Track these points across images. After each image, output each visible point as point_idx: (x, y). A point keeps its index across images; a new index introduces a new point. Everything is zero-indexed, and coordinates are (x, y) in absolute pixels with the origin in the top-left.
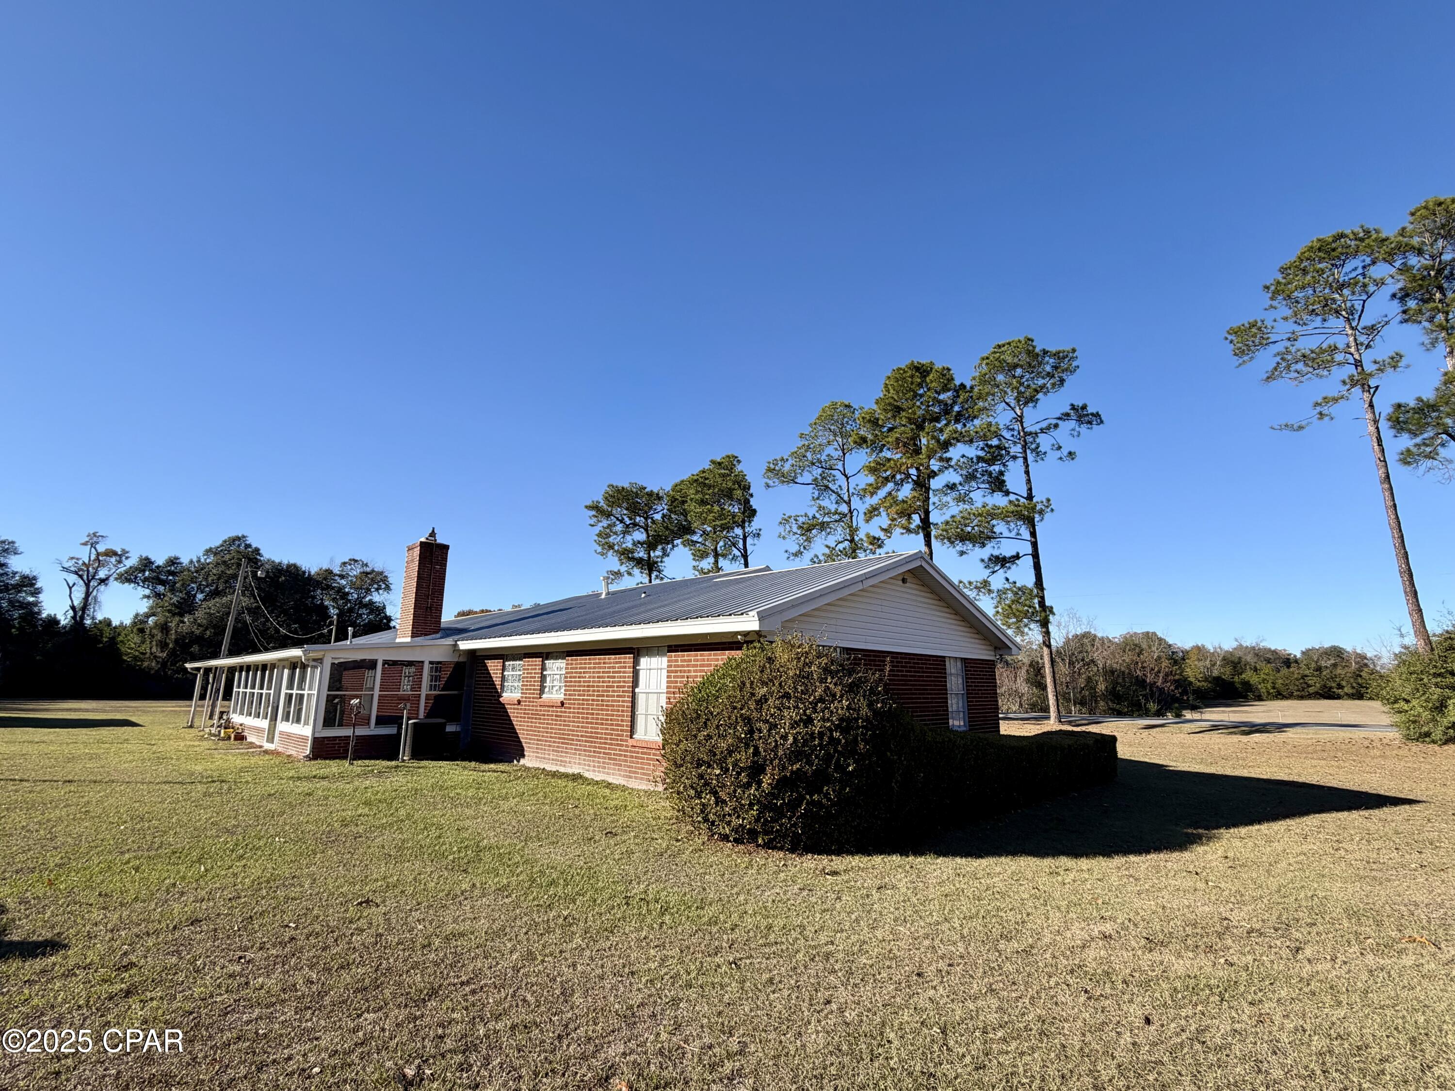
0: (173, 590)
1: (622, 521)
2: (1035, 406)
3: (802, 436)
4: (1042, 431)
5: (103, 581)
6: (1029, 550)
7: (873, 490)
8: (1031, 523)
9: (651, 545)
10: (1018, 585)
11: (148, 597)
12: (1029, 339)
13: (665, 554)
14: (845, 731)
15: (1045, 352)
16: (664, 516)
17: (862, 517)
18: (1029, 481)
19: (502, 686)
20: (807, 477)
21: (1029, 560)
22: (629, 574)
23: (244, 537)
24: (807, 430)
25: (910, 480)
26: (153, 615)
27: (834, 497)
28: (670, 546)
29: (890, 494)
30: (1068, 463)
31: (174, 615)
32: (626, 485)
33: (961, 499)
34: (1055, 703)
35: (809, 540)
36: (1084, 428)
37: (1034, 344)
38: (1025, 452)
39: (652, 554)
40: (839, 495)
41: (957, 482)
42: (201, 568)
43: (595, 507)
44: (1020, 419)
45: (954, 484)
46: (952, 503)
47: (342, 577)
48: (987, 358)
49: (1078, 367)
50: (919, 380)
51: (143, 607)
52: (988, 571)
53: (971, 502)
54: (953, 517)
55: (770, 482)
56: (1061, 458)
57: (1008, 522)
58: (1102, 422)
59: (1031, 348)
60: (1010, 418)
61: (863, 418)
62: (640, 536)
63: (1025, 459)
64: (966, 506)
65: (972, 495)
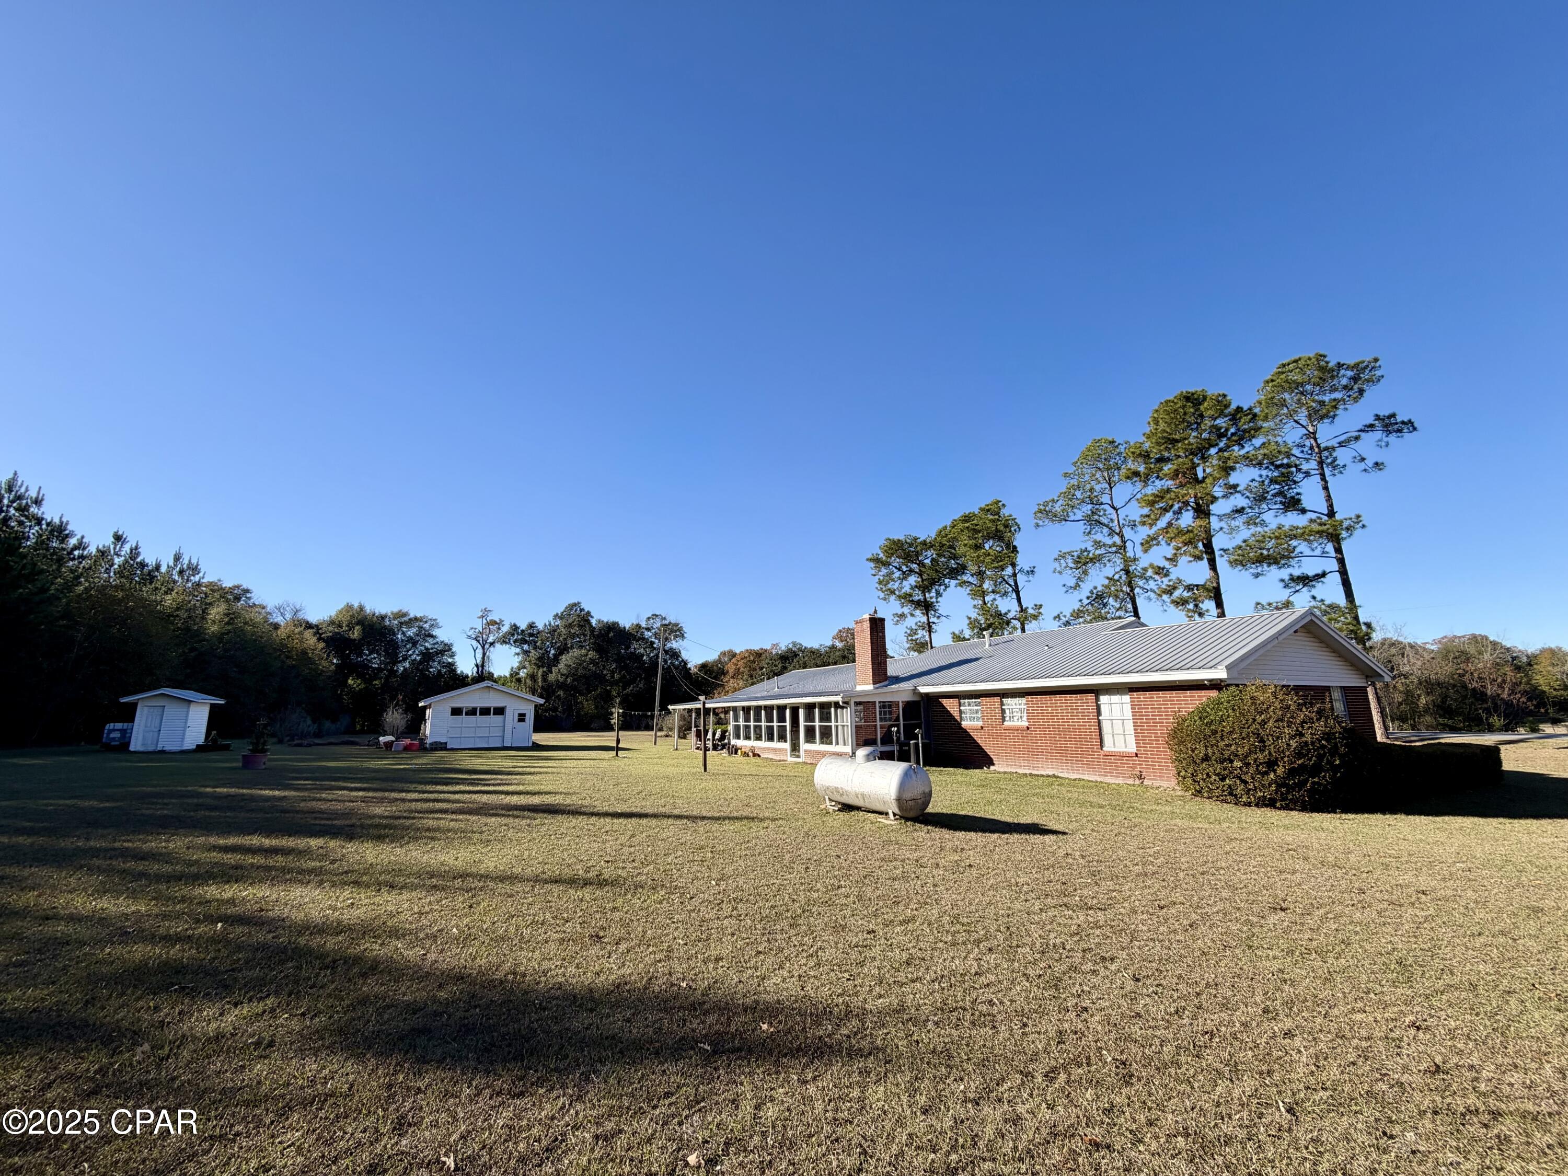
0: (535, 648)
1: (899, 569)
2: (1332, 422)
3: (1066, 475)
4: (1341, 444)
5: (492, 644)
6: (1335, 566)
7: (1148, 520)
8: (1336, 539)
9: (924, 588)
10: (1327, 603)
11: (518, 654)
12: (1321, 356)
13: (939, 594)
14: (1327, 740)
15: (1340, 365)
16: (933, 560)
17: (1139, 549)
18: (1329, 498)
19: (961, 717)
20: (1079, 515)
21: (1337, 577)
22: (912, 615)
23: (579, 603)
24: (1072, 469)
25: (1189, 508)
26: (524, 667)
27: (1105, 530)
28: (943, 587)
29: (1170, 524)
30: (1376, 475)
31: (539, 667)
32: (902, 538)
33: (1250, 522)
34: (1380, 720)
35: (1085, 572)
36: (1392, 438)
37: (1326, 359)
38: (1322, 468)
39: (927, 595)
40: (1110, 529)
41: (1246, 506)
42: (554, 631)
43: (876, 560)
44: (1313, 435)
45: (1243, 508)
46: (1242, 527)
47: (648, 629)
48: (1272, 381)
49: (1383, 376)
50: (1192, 410)
51: (515, 662)
52: (1287, 591)
53: (1263, 523)
54: (1245, 541)
55: (1040, 523)
56: (1365, 470)
57: (1309, 541)
58: (1415, 429)
59: (1322, 363)
60: (1300, 436)
61: (1133, 453)
62: (913, 580)
63: (1323, 475)
64: (1259, 529)
65: (1264, 517)
